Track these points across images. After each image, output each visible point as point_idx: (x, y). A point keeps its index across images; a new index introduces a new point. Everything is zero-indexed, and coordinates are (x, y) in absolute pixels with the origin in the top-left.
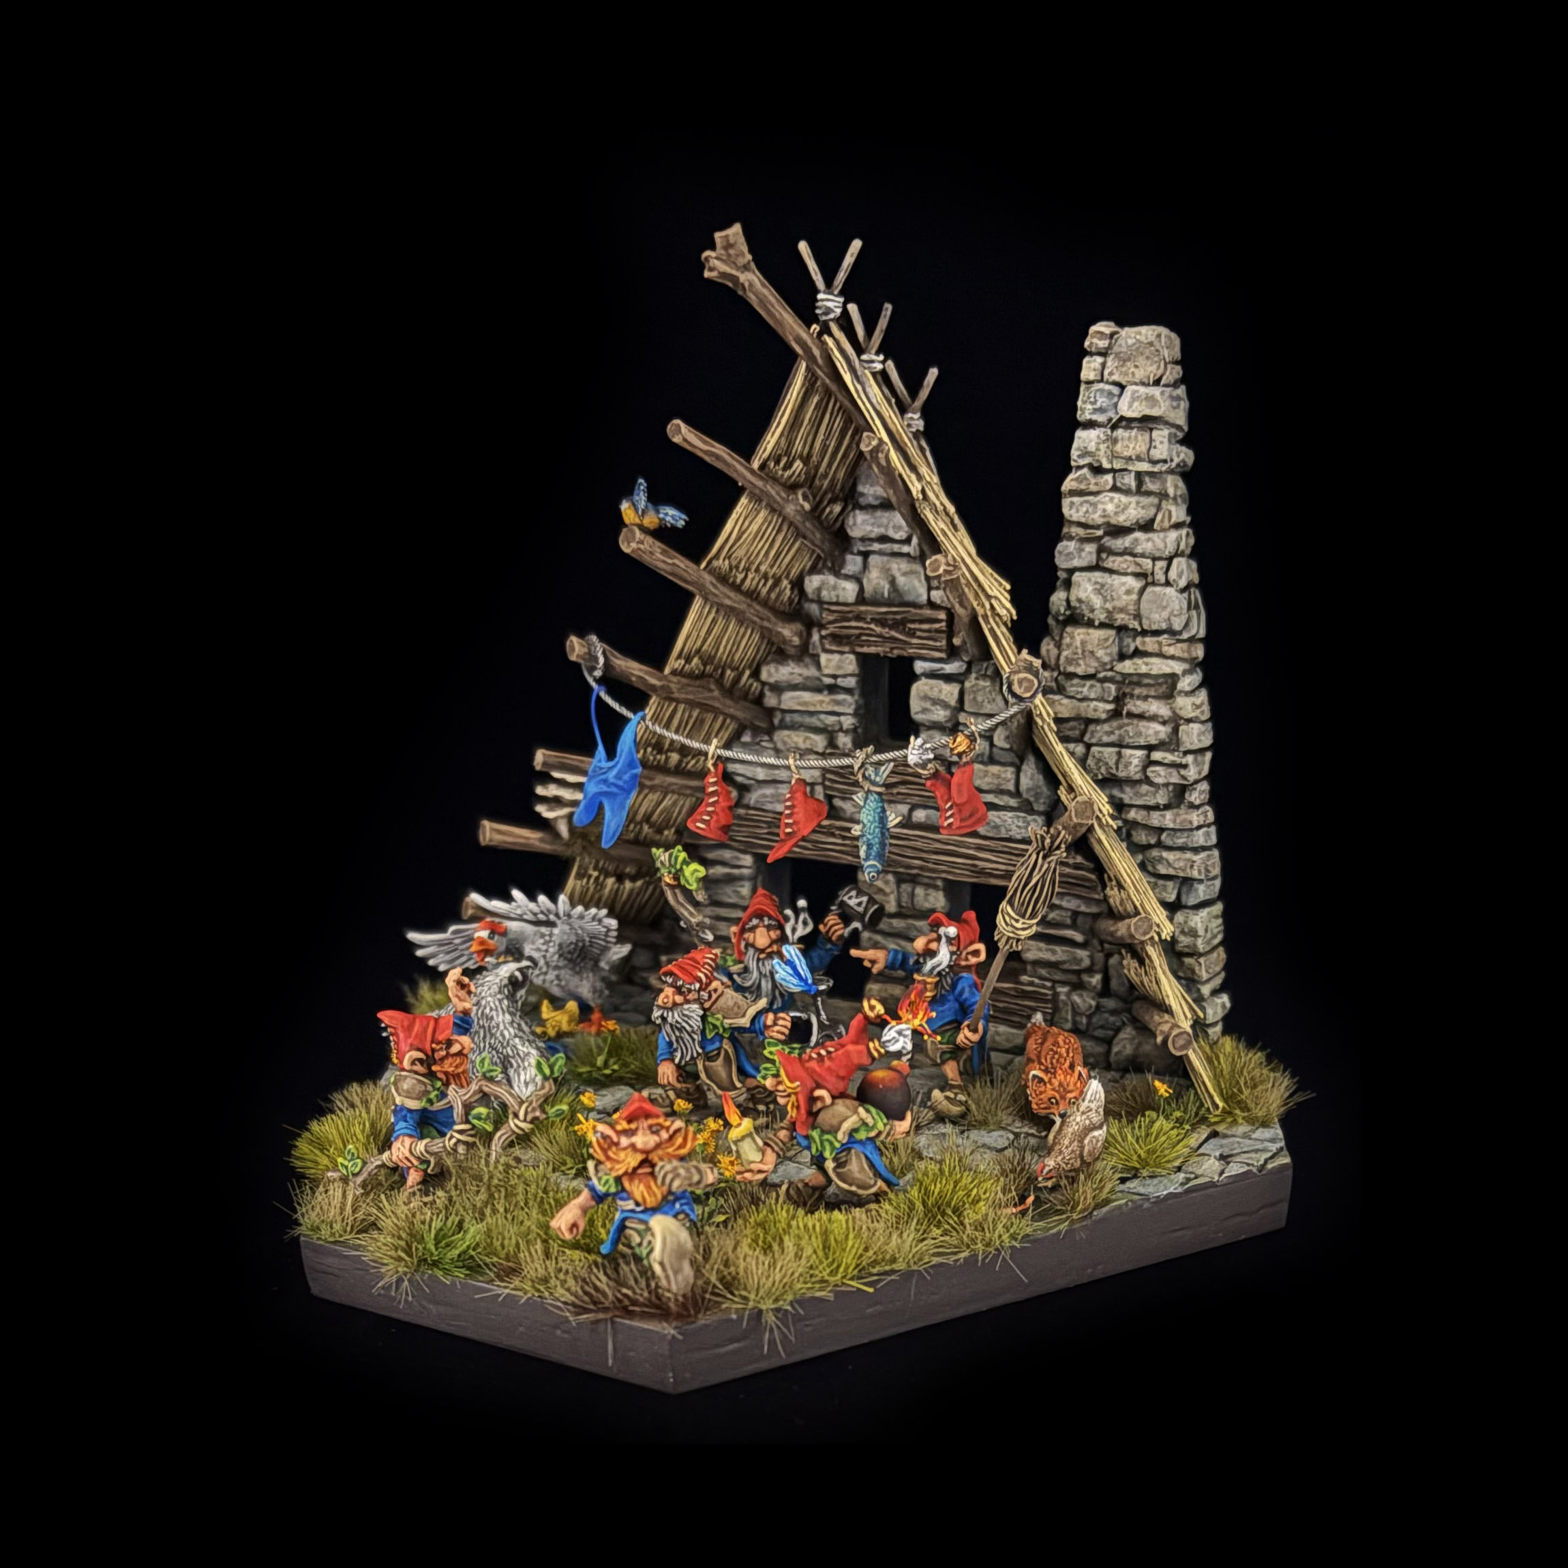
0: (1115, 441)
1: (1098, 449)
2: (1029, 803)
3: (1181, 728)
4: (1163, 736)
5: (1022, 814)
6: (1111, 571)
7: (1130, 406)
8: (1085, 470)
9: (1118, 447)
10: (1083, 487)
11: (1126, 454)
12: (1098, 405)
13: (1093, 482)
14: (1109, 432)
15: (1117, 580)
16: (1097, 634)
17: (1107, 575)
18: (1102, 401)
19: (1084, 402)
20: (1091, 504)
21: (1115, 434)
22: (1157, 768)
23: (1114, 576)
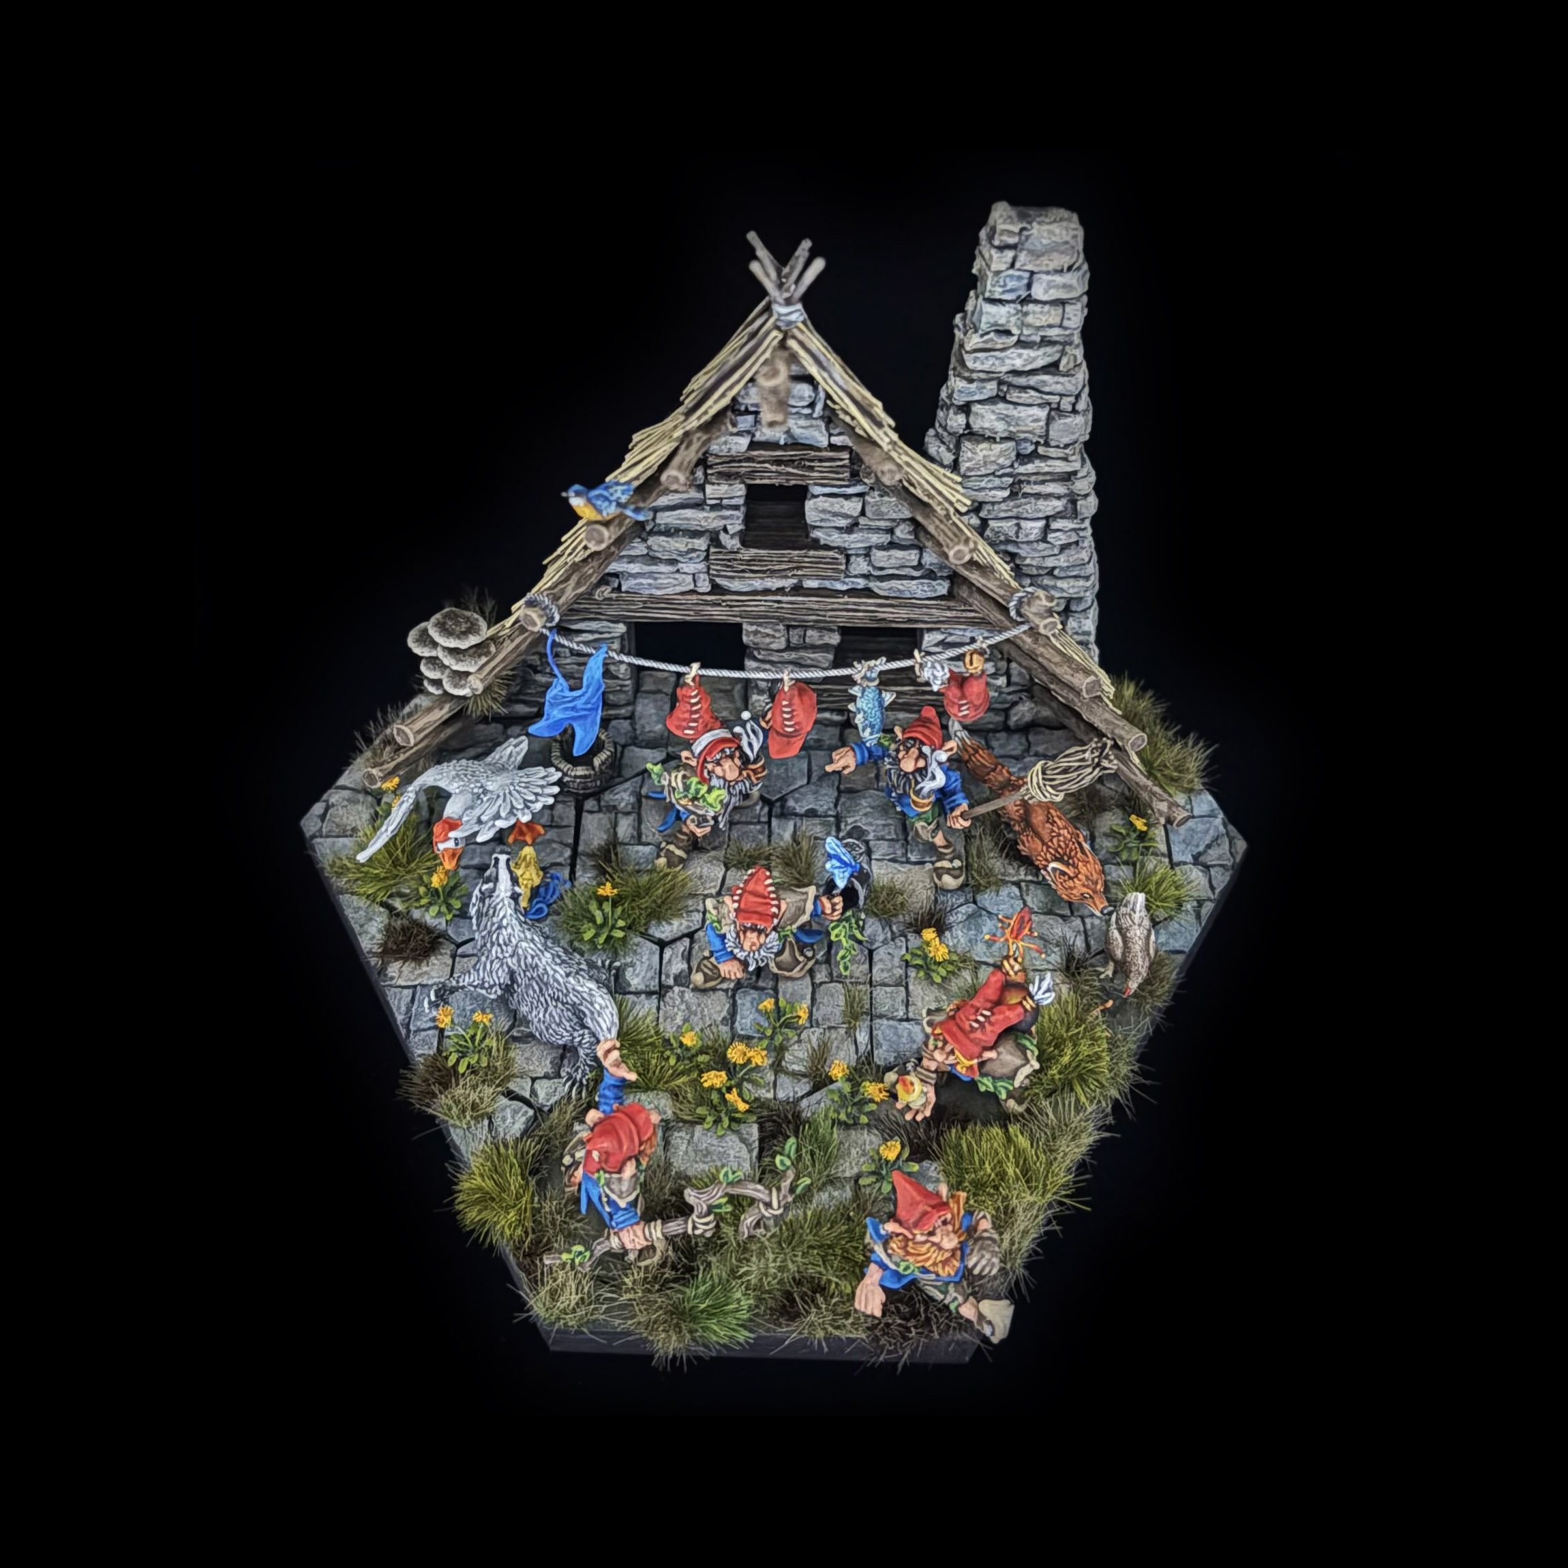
0: (1026, 314)
1: (1008, 322)
2: (932, 571)
3: (1079, 503)
4: (1060, 508)
5: (926, 581)
6: (1015, 404)
7: (1046, 292)
8: (992, 335)
9: (1030, 319)
10: (988, 346)
11: (1038, 324)
12: (1008, 287)
13: (1001, 341)
14: (1019, 307)
15: (1023, 412)
16: (997, 448)
17: (1011, 407)
18: (1011, 284)
19: (993, 286)
20: (997, 358)
21: (1025, 309)
22: (1058, 534)
23: (1020, 408)
